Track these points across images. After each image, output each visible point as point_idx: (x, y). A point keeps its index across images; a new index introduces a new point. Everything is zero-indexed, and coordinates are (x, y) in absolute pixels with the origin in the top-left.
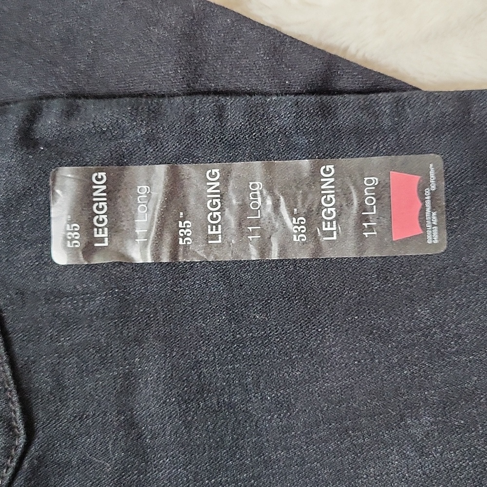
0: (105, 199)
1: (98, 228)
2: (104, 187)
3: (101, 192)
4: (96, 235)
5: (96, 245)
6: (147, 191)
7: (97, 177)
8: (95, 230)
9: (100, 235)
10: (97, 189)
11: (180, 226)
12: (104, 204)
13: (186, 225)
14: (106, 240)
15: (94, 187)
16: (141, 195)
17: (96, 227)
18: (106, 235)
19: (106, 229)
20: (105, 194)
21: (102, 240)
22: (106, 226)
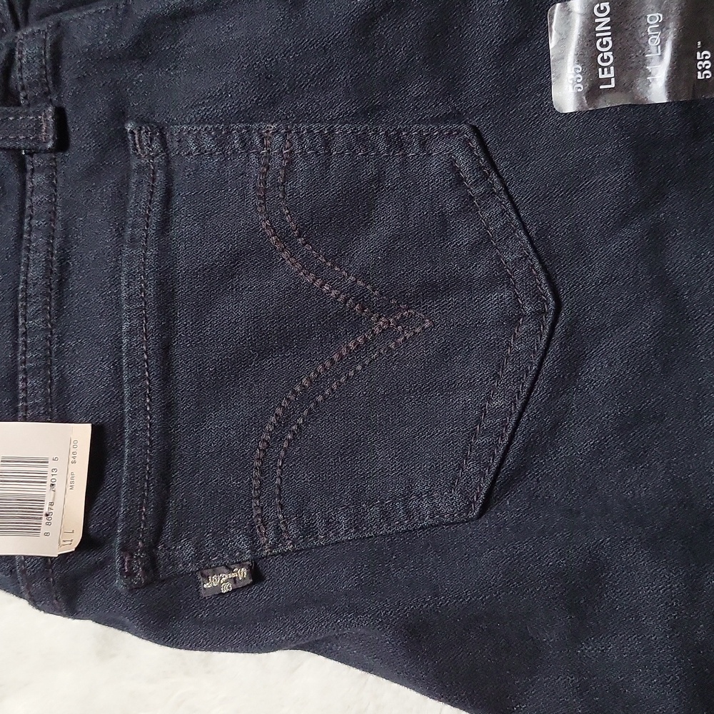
0: (609, 33)
1: (603, 68)
2: (608, 20)
3: (604, 26)
4: (601, 76)
5: (601, 87)
6: (660, 19)
7: (599, 8)
8: (600, 70)
9: (606, 75)
10: (600, 23)
11: (698, 58)
12: (609, 39)
13: (705, 55)
14: (613, 80)
15: (597, 20)
16: (652, 25)
17: (601, 66)
18: (612, 74)
19: (612, 68)
20: (609, 28)
21: (608, 81)
22: (611, 65)
